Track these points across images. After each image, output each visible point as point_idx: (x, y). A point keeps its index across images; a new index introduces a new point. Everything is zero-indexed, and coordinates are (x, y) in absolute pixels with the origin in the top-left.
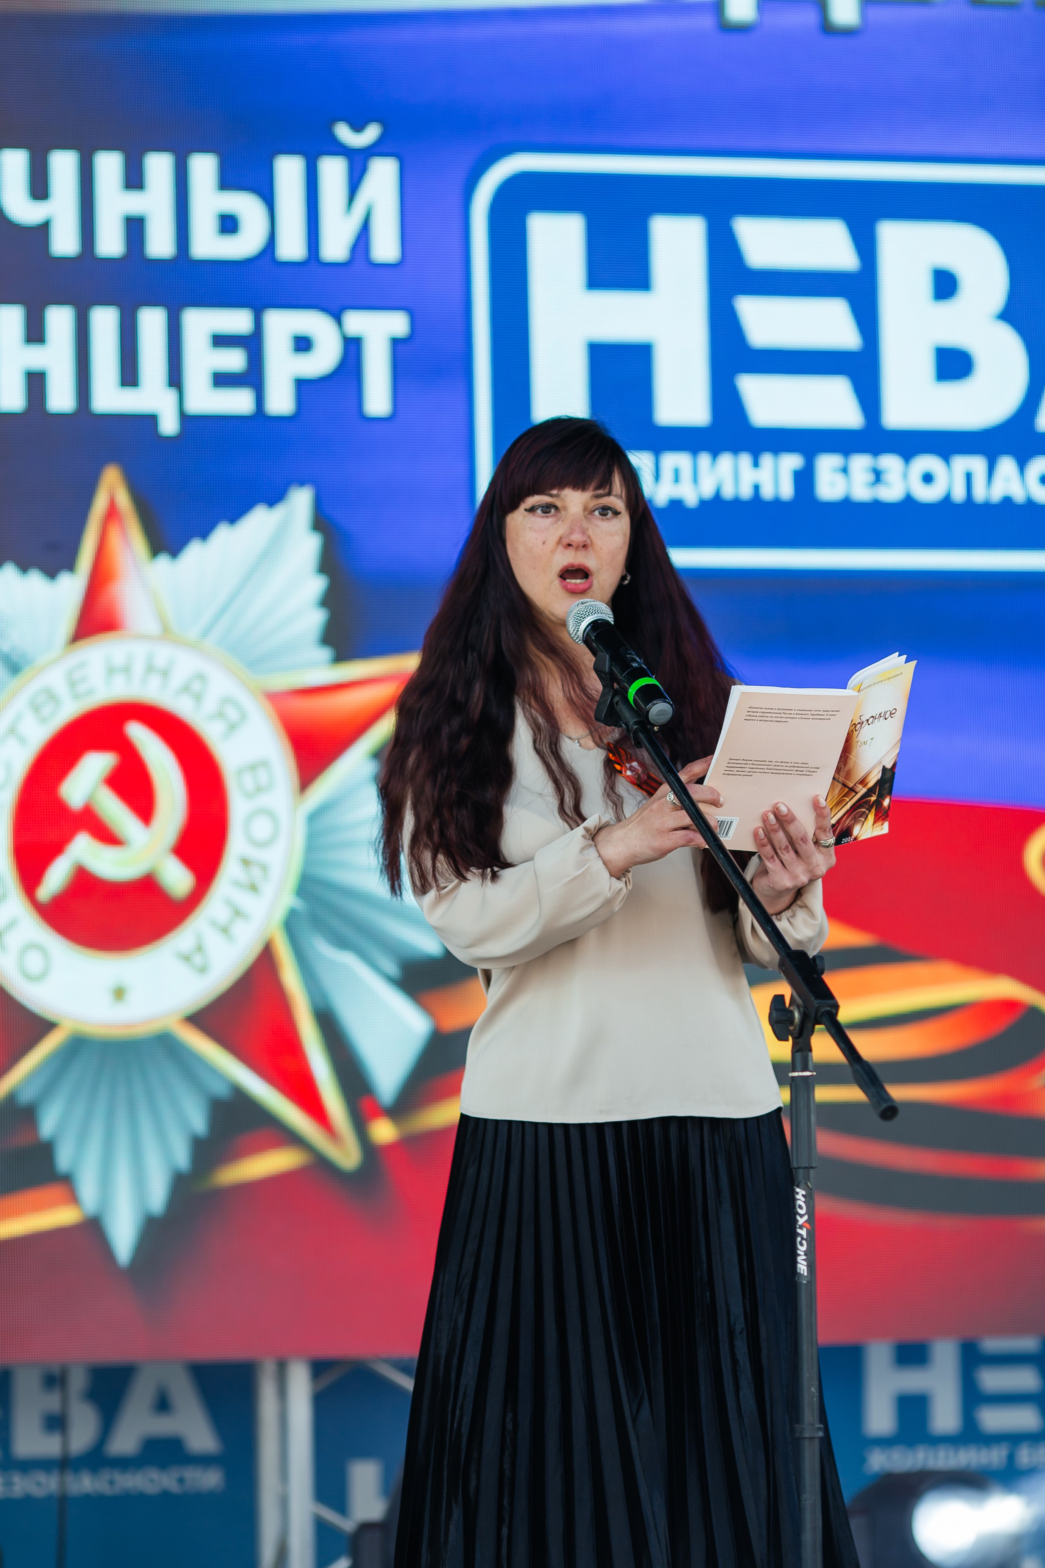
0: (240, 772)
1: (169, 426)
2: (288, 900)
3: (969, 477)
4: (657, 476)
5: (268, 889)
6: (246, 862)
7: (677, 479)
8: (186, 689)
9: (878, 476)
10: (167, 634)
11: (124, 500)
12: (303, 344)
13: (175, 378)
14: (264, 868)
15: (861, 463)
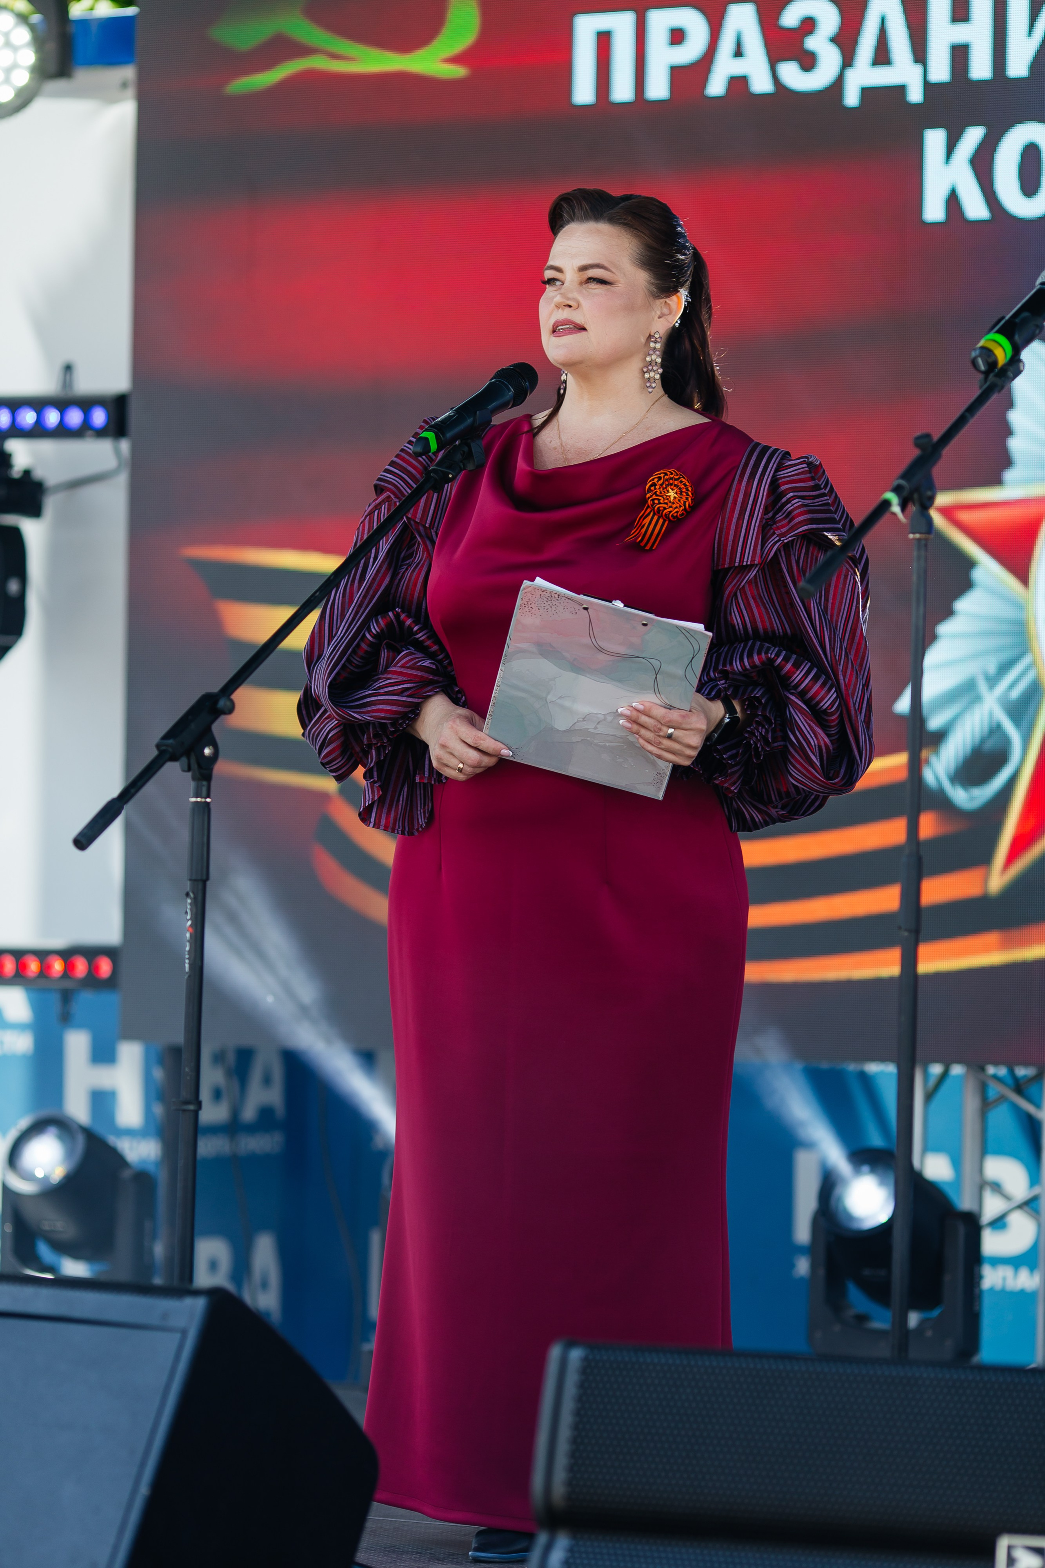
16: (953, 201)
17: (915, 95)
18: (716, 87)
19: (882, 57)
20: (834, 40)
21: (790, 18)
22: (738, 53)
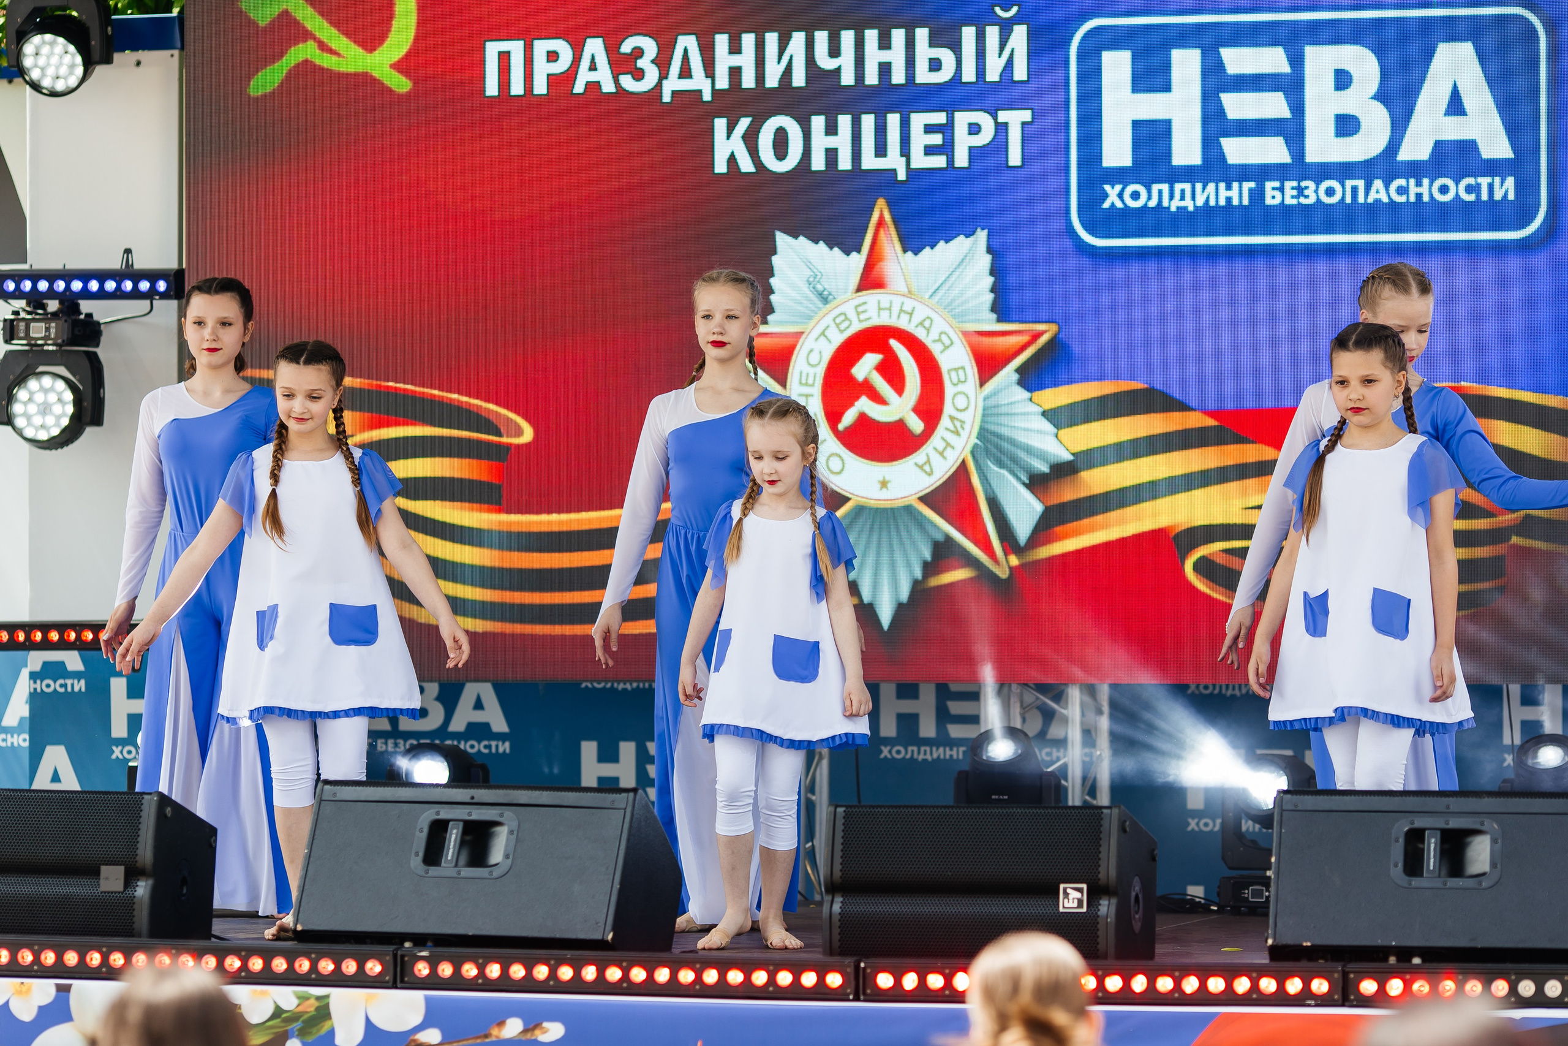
0: (949, 371)
1: (902, 176)
2: (973, 440)
3: (1355, 189)
4: (1171, 197)
5: (964, 434)
6: (952, 418)
7: (1183, 198)
8: (921, 324)
9: (1300, 191)
10: (910, 294)
11: (887, 217)
12: (974, 129)
13: (905, 151)
14: (963, 422)
15: (1289, 185)
16: (732, 160)
17: (707, 97)
18: (579, 88)
19: (686, 72)
20: (653, 61)
21: (627, 47)
22: (593, 67)
